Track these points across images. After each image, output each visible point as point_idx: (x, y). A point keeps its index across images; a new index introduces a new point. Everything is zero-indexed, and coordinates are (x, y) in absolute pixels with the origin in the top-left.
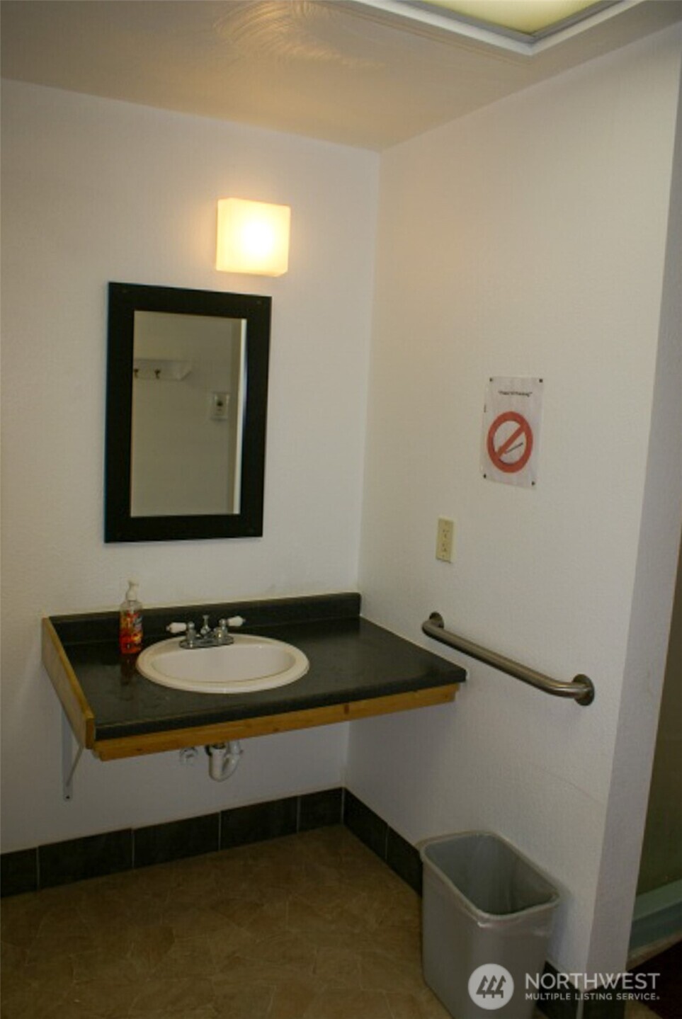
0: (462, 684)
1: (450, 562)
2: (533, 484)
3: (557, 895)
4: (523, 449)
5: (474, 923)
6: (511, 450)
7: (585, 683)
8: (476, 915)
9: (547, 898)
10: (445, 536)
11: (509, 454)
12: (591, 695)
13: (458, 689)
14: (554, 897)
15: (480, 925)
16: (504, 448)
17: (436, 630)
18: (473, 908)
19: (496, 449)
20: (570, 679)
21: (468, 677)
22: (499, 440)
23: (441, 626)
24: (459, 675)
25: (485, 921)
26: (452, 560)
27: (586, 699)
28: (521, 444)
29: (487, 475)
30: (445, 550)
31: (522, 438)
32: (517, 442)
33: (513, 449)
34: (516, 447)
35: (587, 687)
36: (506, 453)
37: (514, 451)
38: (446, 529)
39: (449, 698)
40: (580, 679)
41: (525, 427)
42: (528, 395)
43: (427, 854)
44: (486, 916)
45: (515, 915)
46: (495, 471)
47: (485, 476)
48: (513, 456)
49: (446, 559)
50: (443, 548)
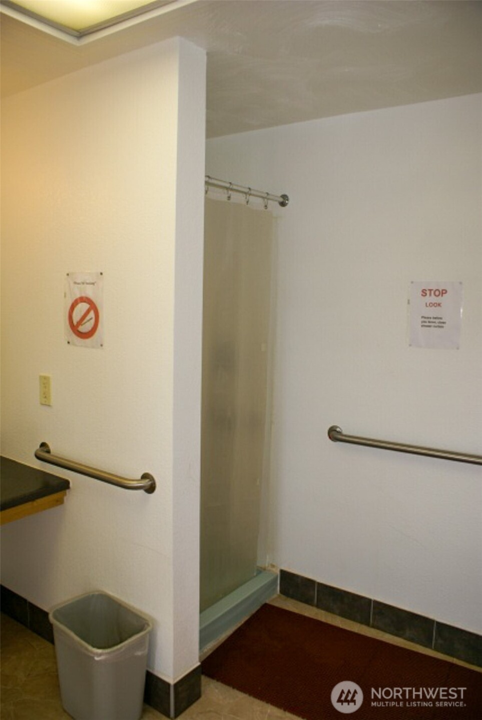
0: (67, 491)
1: (49, 406)
2: (102, 345)
3: (148, 625)
4: (93, 321)
5: (93, 658)
6: (85, 323)
7: (148, 478)
8: (92, 652)
9: (141, 629)
10: (45, 387)
11: (83, 326)
12: (154, 486)
13: (65, 494)
14: (146, 626)
15: (96, 658)
16: (80, 322)
17: (46, 455)
18: (90, 648)
19: (75, 323)
20: (139, 477)
21: (71, 485)
22: (76, 317)
23: (48, 452)
24: (64, 485)
25: (100, 655)
26: (51, 404)
27: (151, 489)
28: (91, 319)
29: (70, 341)
30: (45, 397)
31: (92, 314)
32: (88, 318)
33: (86, 322)
34: (88, 321)
35: (150, 481)
36: (82, 325)
37: (86, 324)
38: (45, 382)
39: (60, 502)
40: (145, 476)
41: (93, 307)
42: (93, 284)
43: (55, 617)
44: (100, 651)
45: (119, 646)
46: (75, 338)
47: (69, 343)
48: (86, 327)
49: (47, 403)
50: (44, 396)
